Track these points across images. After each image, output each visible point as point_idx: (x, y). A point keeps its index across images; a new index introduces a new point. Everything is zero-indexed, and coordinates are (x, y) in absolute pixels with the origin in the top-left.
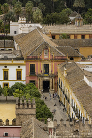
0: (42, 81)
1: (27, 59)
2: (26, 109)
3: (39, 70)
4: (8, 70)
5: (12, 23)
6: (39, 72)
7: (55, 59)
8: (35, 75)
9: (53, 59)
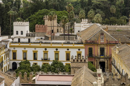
0: (98, 62)
1: (86, 43)
2: (80, 63)
3: (96, 52)
4: (70, 52)
5: (76, 24)
6: (96, 54)
7: (110, 43)
8: (93, 57)
9: (108, 43)
